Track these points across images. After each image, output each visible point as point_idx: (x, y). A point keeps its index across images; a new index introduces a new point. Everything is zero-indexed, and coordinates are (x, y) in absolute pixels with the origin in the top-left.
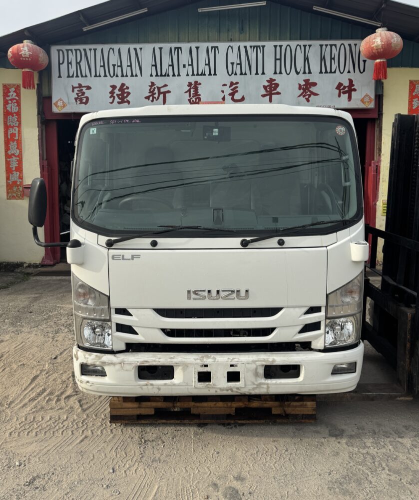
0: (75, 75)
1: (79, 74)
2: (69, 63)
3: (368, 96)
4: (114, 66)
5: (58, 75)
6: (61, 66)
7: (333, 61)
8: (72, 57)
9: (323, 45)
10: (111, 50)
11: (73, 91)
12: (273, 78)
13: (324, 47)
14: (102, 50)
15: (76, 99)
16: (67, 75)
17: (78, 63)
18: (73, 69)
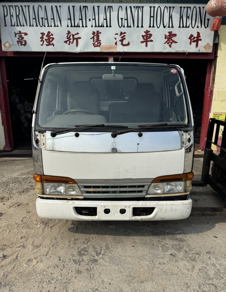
0: (16, 25)
1: (19, 24)
2: (11, 16)
3: (209, 44)
4: (42, 18)
5: (4, 25)
6: (6, 17)
7: (188, 19)
8: (13, 11)
9: (182, 7)
10: (40, 7)
11: (15, 36)
12: (148, 30)
13: (183, 8)
14: (33, 6)
15: (18, 42)
16: (10, 25)
17: (17, 16)
18: (14, 20)
